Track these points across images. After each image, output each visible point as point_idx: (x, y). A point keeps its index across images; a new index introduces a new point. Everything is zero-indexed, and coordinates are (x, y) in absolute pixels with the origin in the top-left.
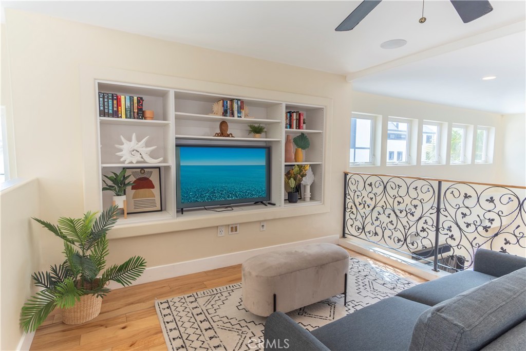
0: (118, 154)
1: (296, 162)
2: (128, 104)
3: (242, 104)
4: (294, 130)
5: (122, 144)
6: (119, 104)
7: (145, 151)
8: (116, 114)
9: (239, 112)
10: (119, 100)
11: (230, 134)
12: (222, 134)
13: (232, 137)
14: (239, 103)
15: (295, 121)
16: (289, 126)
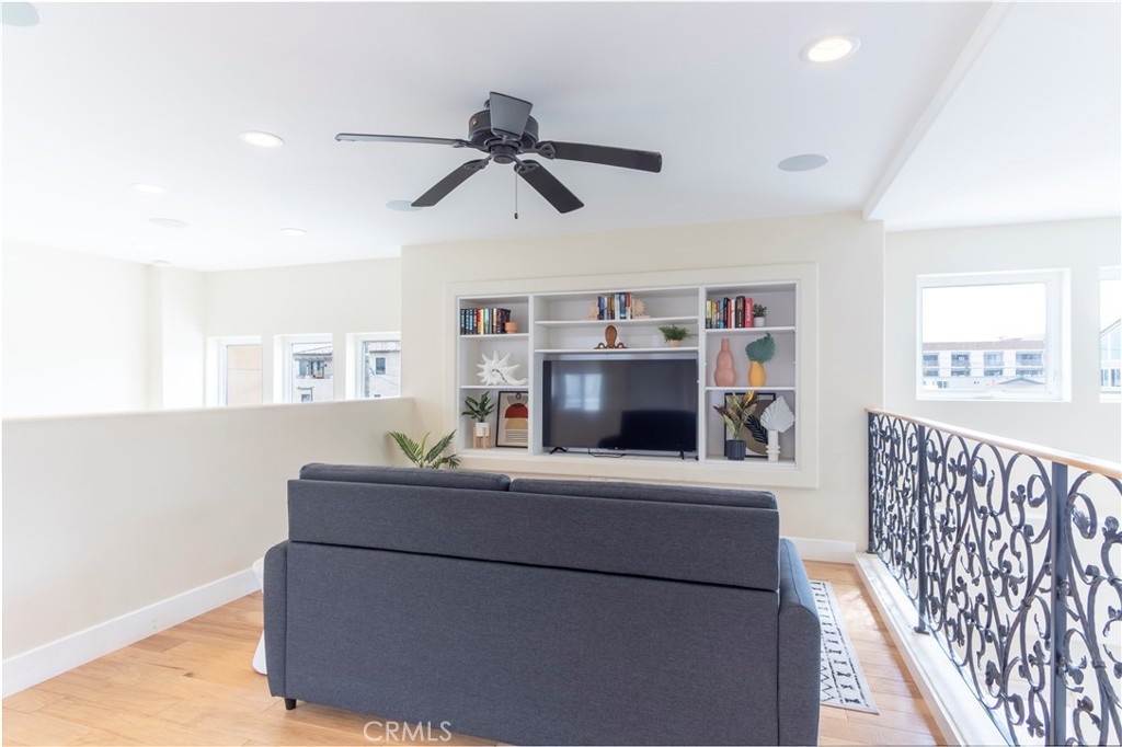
0: (479, 374)
1: (751, 386)
2: (487, 318)
3: (626, 298)
4: (733, 329)
5: (484, 363)
6: (478, 320)
7: (507, 370)
8: (475, 331)
9: (623, 311)
10: (478, 315)
11: (621, 344)
12: (611, 345)
13: (624, 347)
14: (623, 297)
15: (733, 314)
16: (722, 324)
